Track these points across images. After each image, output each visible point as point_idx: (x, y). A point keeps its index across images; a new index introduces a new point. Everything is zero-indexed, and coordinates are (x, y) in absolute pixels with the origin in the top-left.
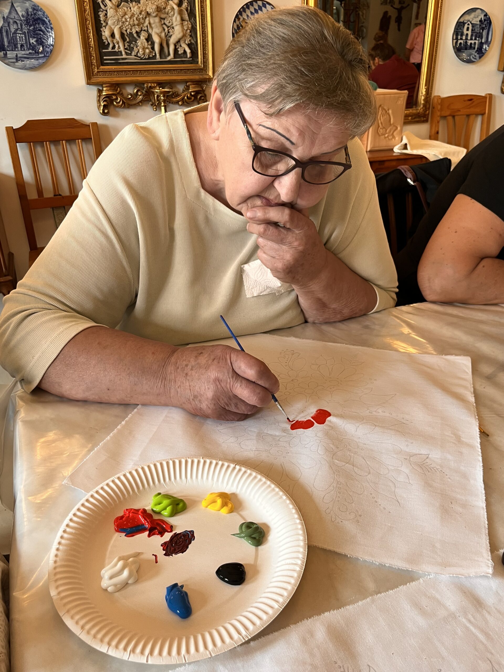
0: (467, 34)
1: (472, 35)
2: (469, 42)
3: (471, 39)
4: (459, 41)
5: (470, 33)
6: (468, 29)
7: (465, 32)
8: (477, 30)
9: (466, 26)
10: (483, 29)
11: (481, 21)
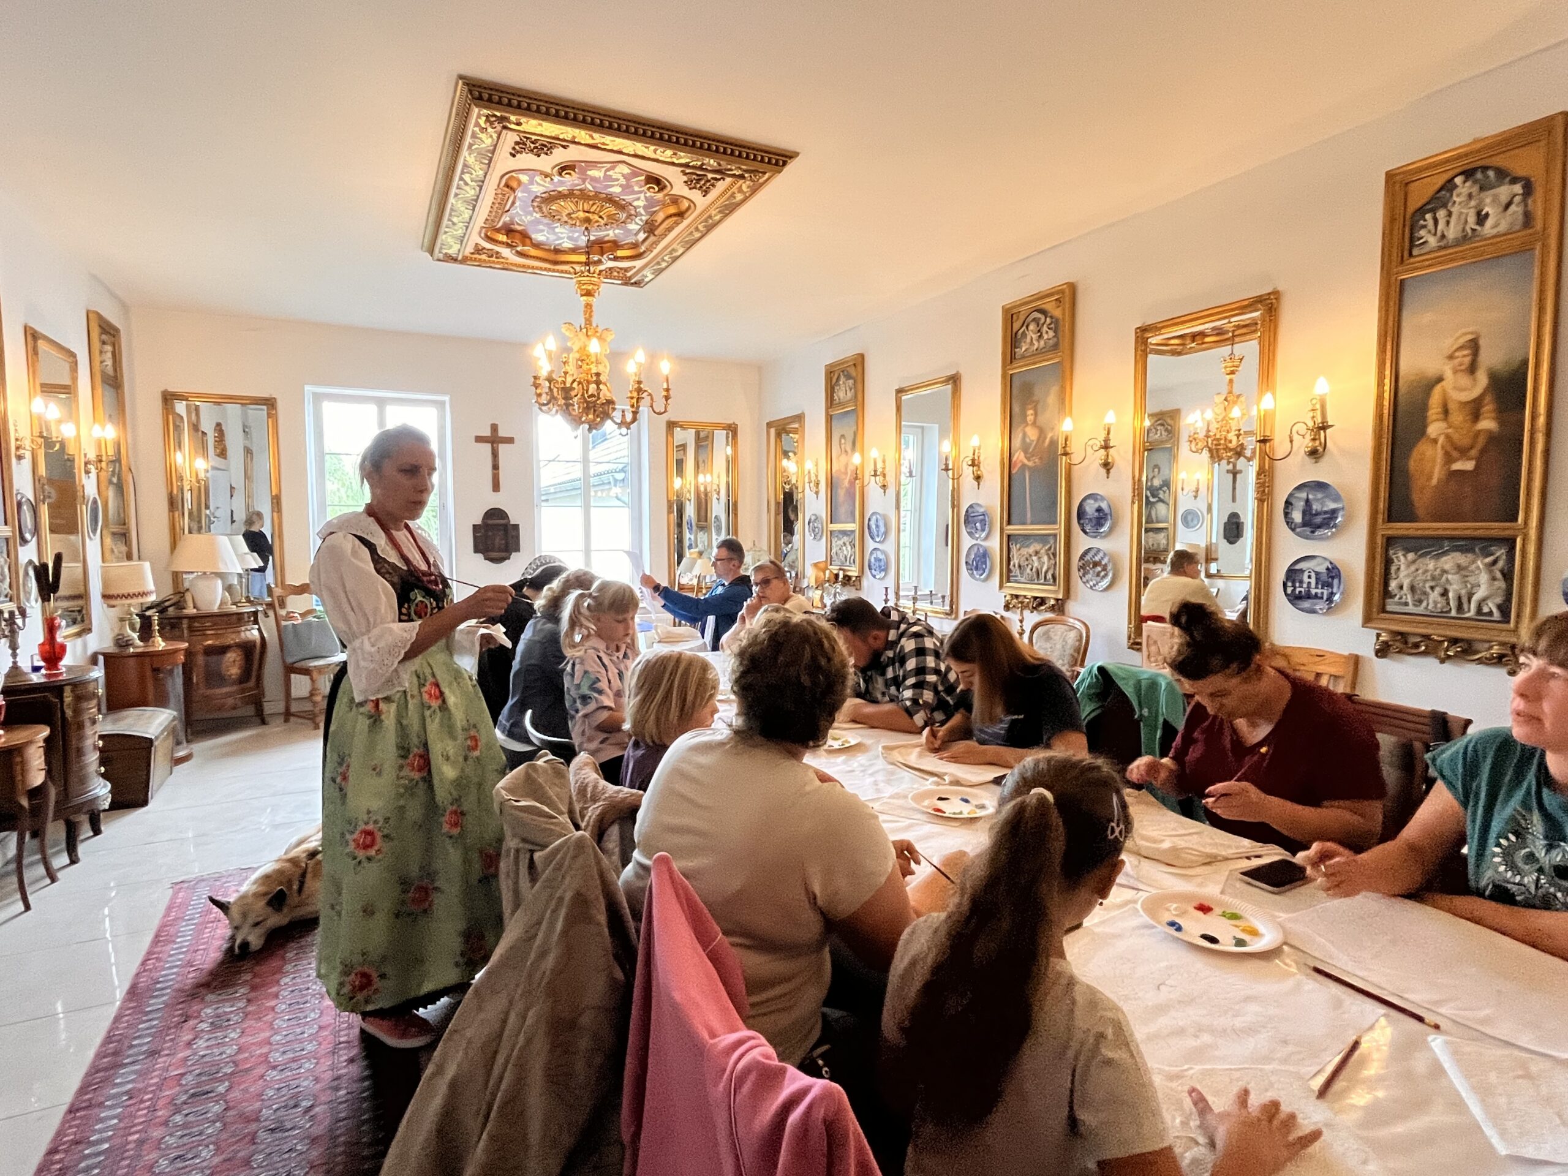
0: (1309, 583)
1: (1317, 583)
2: (1313, 591)
3: (1317, 588)
4: (1298, 590)
5: (1313, 581)
6: (1309, 577)
7: (1306, 580)
8: (1324, 578)
9: (1306, 574)
10: (1333, 578)
11: (1328, 569)
